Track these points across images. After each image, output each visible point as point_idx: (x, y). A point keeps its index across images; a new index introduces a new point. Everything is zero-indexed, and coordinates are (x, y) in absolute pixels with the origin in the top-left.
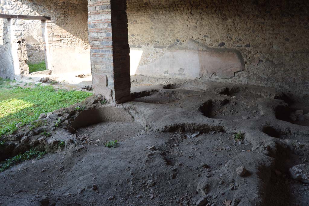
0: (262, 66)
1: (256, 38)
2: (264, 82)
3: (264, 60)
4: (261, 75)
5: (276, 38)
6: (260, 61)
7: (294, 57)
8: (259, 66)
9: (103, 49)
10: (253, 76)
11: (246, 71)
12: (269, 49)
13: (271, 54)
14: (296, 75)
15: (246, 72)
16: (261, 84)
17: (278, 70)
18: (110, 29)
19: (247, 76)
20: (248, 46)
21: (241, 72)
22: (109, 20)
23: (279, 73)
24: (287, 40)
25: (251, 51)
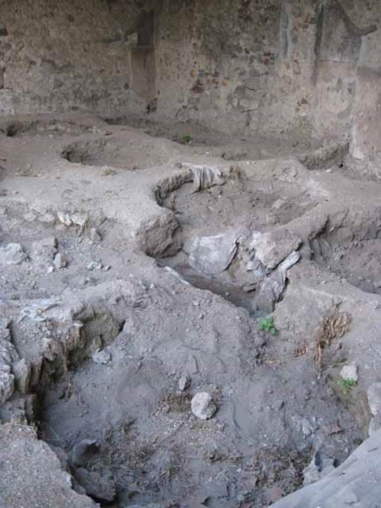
0: (36, 72)
1: (16, 16)
2: (45, 105)
3: (39, 61)
4: (37, 92)
5: (52, 14)
6: (33, 63)
7: (85, 50)
8: (30, 74)
10: (24, 96)
11: (7, 88)
12: (44, 38)
13: (49, 48)
14: (93, 83)
15: (7, 90)
16: (40, 109)
17: (65, 79)
19: (11, 97)
23: (68, 84)
24: (71, 19)
25: (11, 43)
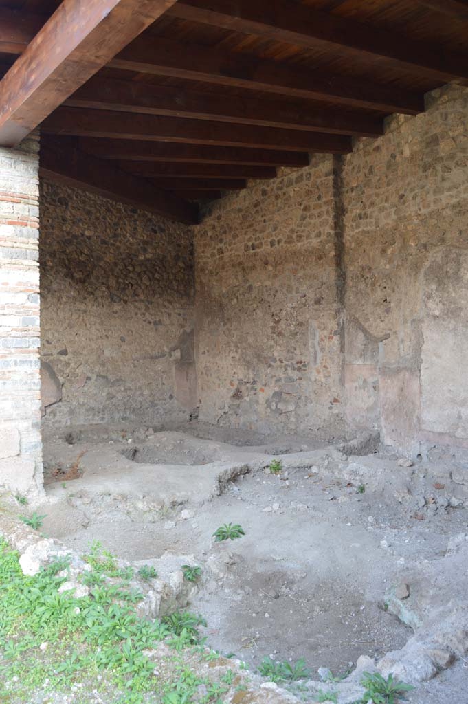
0: (91, 387)
1: (76, 338)
2: (98, 416)
3: (94, 377)
4: (92, 403)
5: (107, 336)
6: (89, 378)
7: (135, 366)
8: (86, 389)
9: (6, 357)
10: (79, 408)
11: (65, 401)
12: (99, 356)
13: (103, 364)
14: (142, 394)
15: (65, 403)
16: (93, 419)
17: (118, 392)
18: (35, 308)
19: (68, 409)
20: (64, 353)
21: (56, 405)
22: (31, 285)
23: (119, 396)
24: (123, 340)
25: (70, 362)
